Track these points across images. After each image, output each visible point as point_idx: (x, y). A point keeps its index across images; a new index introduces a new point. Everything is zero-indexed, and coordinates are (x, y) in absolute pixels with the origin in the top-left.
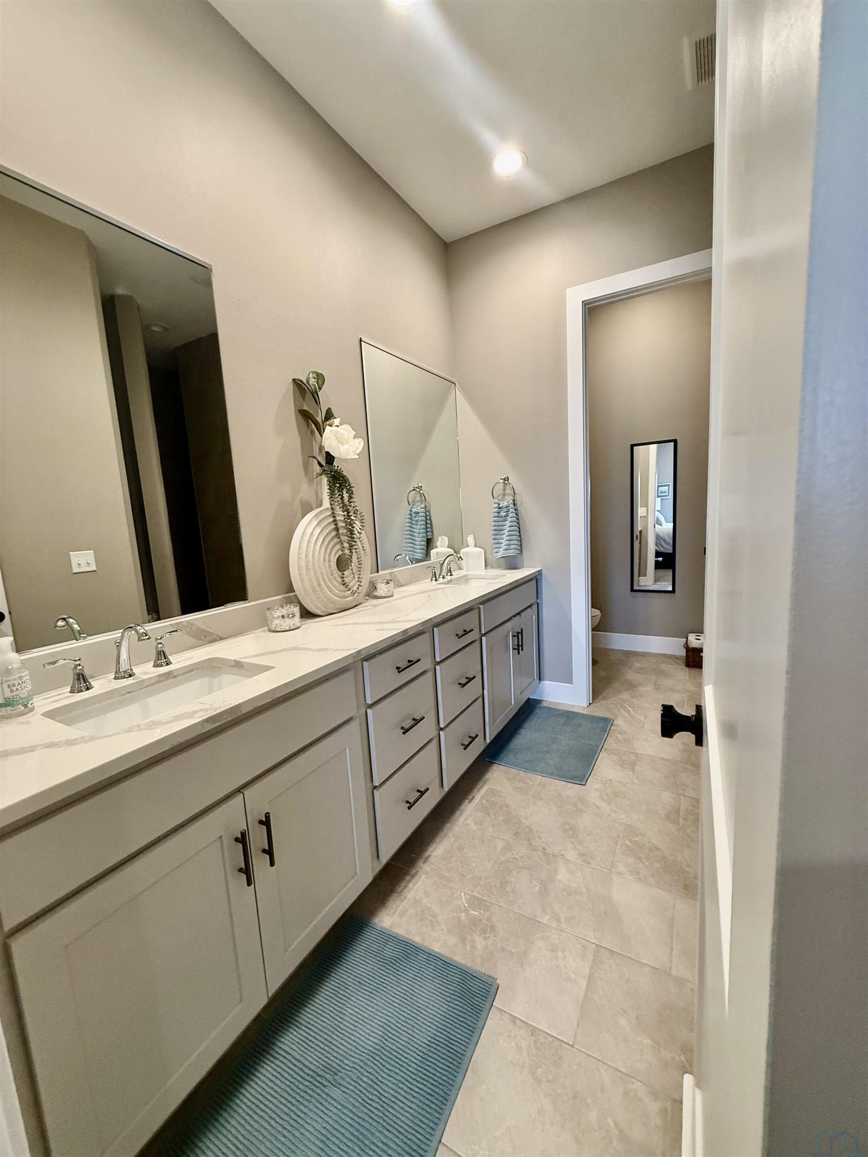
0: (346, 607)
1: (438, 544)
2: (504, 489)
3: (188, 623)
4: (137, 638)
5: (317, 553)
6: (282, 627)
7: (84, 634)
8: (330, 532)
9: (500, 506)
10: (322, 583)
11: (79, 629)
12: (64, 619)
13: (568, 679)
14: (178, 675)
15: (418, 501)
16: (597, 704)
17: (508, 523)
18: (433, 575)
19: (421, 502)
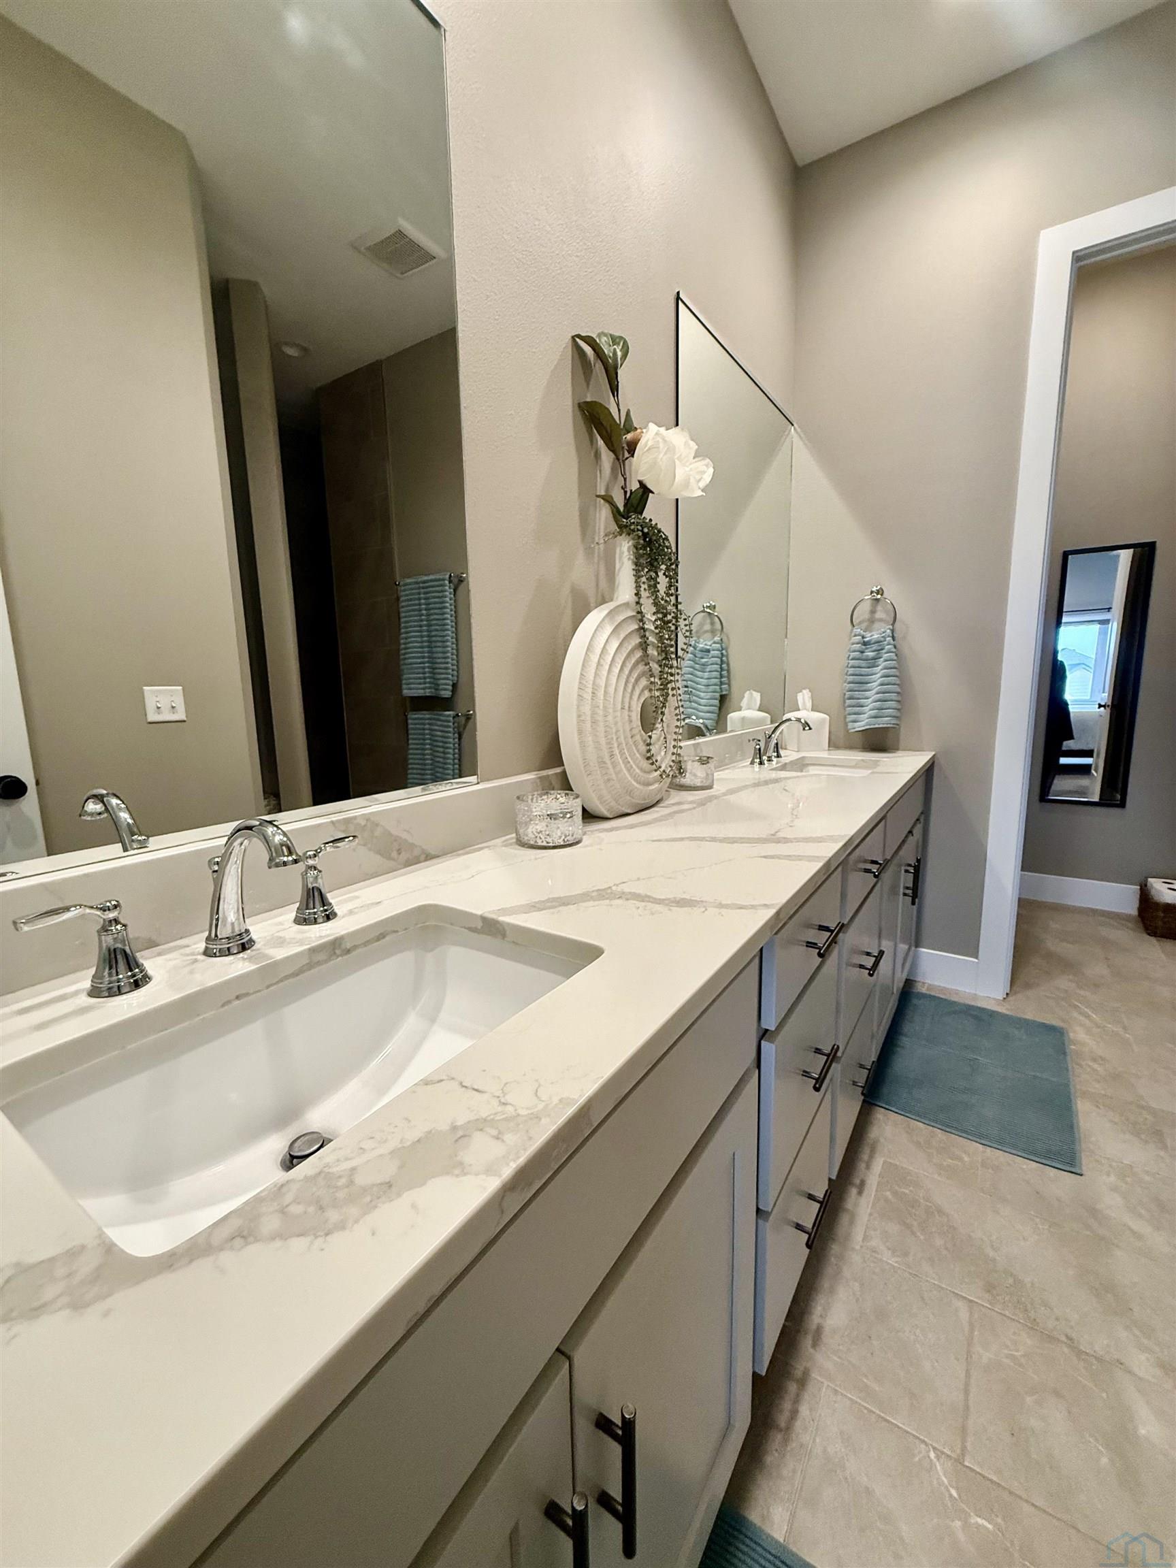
0: (649, 802)
1: (744, 703)
2: (873, 612)
3: (368, 820)
4: (266, 857)
5: (611, 690)
6: (549, 840)
7: (141, 835)
8: (632, 652)
9: (866, 640)
10: (617, 752)
11: (131, 821)
12: (100, 798)
13: (971, 948)
14: (355, 947)
15: (706, 632)
16: (1019, 996)
17: (879, 671)
18: (755, 754)
19: (713, 632)
